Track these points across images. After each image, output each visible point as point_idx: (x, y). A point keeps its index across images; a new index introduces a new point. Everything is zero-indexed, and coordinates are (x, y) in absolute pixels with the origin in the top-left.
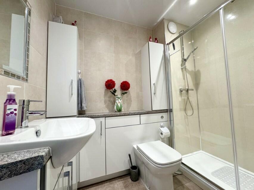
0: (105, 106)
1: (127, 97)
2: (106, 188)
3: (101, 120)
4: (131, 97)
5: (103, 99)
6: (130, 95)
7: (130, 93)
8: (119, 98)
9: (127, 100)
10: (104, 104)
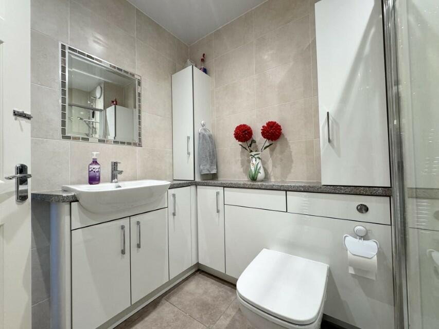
0: (241, 170)
1: (282, 152)
2: (223, 290)
3: (219, 190)
4: (291, 152)
5: (240, 158)
6: (290, 149)
7: (290, 144)
8: (254, 157)
9: (281, 160)
10: (241, 166)
